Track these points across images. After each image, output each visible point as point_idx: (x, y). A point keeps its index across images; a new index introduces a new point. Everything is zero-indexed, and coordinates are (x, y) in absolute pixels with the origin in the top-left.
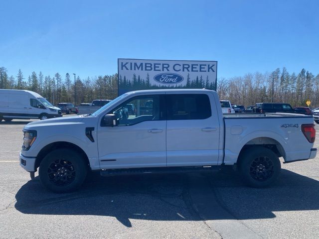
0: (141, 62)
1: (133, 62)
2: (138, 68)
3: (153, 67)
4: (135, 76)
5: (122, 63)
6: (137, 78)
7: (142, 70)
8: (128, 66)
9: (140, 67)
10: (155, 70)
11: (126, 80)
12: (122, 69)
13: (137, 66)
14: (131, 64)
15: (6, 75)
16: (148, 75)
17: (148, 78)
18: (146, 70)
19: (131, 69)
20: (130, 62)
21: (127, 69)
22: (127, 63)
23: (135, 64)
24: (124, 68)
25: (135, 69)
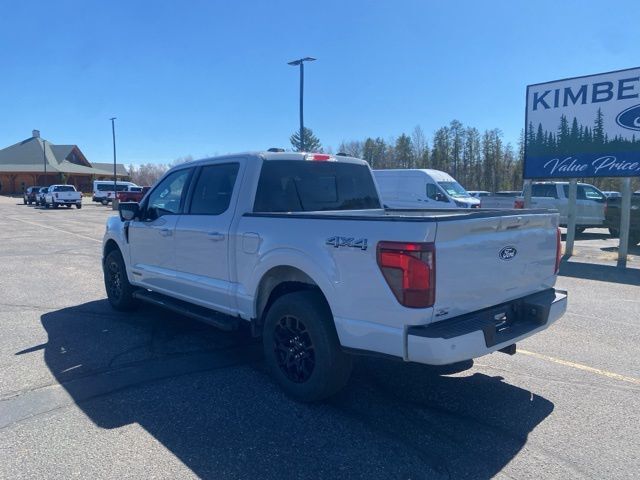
0: (583, 82)
1: (562, 87)
2: (574, 100)
3: (615, 90)
4: (564, 120)
5: (536, 95)
6: (570, 125)
7: (584, 102)
8: (550, 99)
9: (578, 96)
10: (620, 97)
11: (544, 132)
12: (535, 108)
13: (572, 96)
14: (557, 92)
15: (498, 142)
16: (600, 114)
17: (599, 122)
18: (595, 100)
19: (556, 105)
20: (552, 88)
21: (547, 106)
22: (547, 93)
23: (568, 91)
24: (539, 104)
25: (565, 104)
